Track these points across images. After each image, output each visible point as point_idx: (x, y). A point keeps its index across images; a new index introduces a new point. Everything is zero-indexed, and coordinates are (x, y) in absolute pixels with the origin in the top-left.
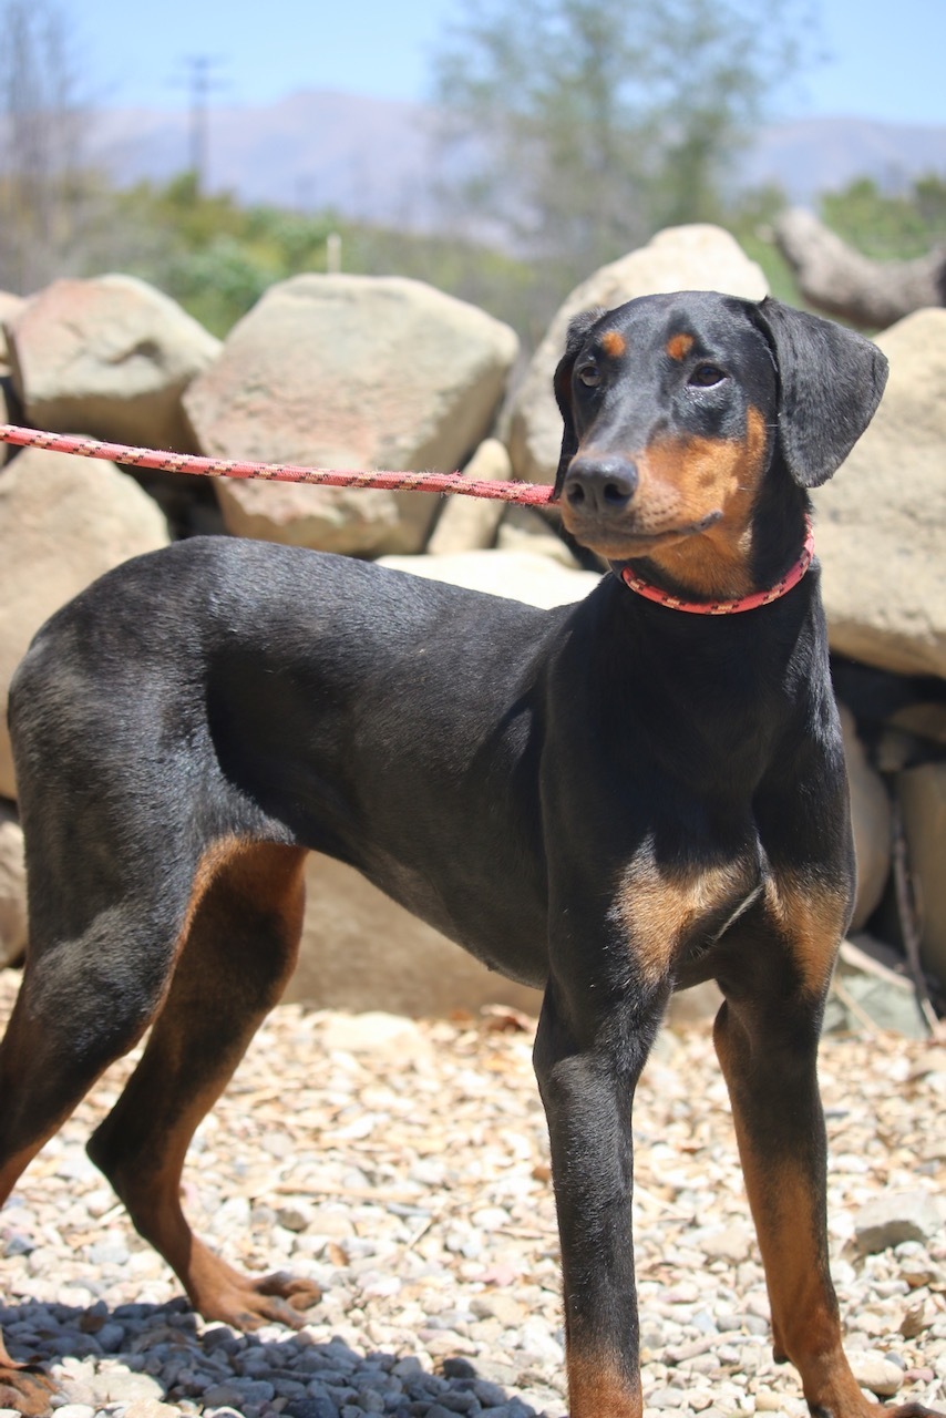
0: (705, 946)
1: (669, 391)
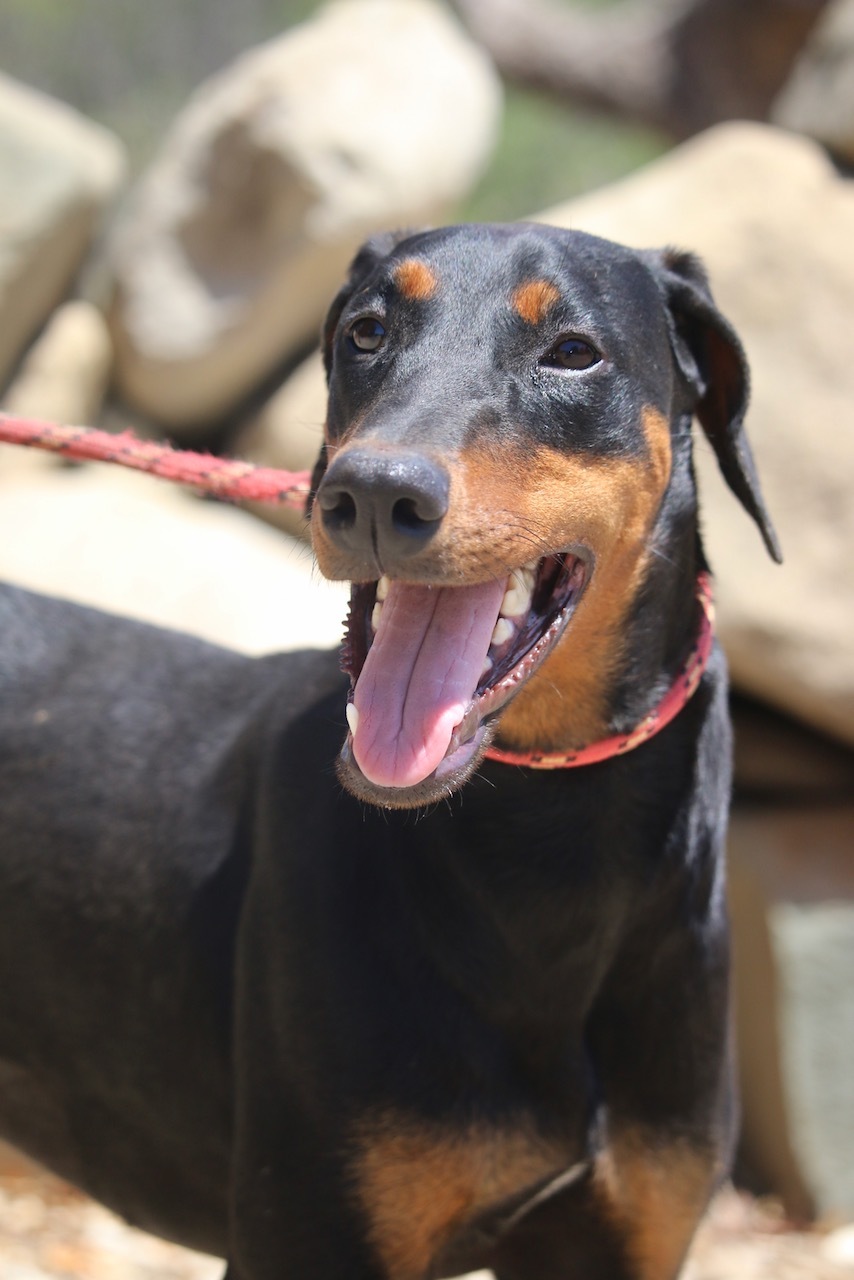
1: (507, 364)
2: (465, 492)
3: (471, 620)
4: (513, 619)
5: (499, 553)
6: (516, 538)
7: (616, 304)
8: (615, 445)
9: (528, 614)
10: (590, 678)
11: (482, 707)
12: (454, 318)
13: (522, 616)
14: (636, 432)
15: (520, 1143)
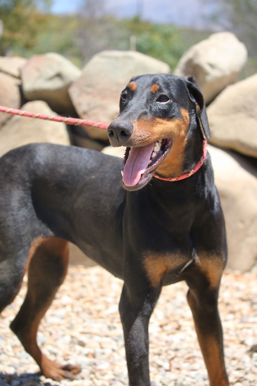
0: (177, 274)
1: (149, 102)
2: (137, 128)
3: (146, 152)
4: (156, 152)
5: (146, 140)
6: (150, 137)
7: (174, 88)
8: (173, 116)
9: (160, 151)
10: (178, 163)
11: (149, 170)
12: (140, 93)
13: (158, 152)
14: (179, 113)
15: (178, 256)
